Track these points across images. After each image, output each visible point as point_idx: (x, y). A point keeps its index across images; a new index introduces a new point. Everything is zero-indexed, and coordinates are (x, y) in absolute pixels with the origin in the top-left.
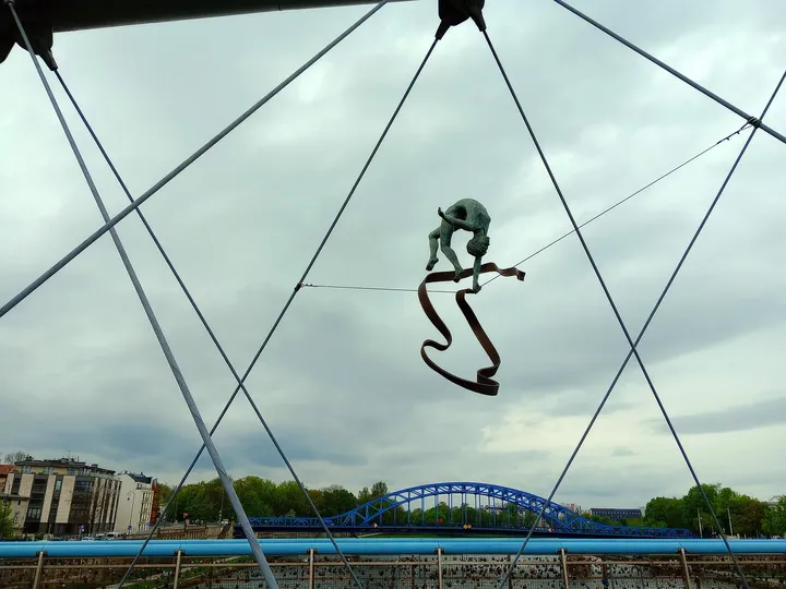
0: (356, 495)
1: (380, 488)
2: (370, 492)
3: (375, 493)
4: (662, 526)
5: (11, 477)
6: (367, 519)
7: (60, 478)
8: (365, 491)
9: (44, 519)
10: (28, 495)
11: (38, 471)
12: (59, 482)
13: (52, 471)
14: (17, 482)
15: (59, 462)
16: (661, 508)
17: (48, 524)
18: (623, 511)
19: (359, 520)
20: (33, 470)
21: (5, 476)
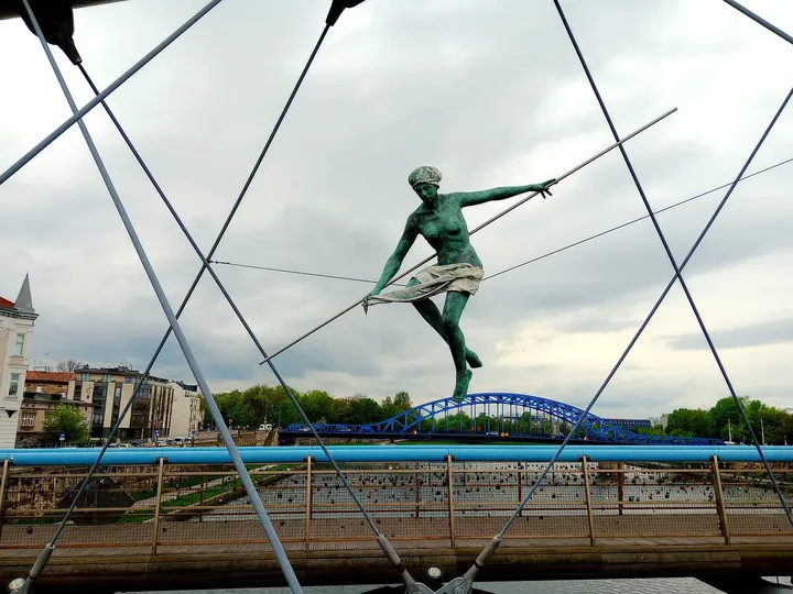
0: (380, 404)
1: (403, 397)
2: (393, 401)
3: (396, 403)
4: (690, 434)
5: (72, 385)
6: (406, 427)
7: (119, 385)
8: (388, 400)
9: (107, 424)
10: (90, 401)
11: (97, 378)
12: (118, 390)
13: (110, 379)
14: (78, 388)
15: (116, 370)
16: (686, 419)
17: (111, 429)
18: (632, 421)
19: (399, 428)
20: (93, 377)
21: (67, 384)
